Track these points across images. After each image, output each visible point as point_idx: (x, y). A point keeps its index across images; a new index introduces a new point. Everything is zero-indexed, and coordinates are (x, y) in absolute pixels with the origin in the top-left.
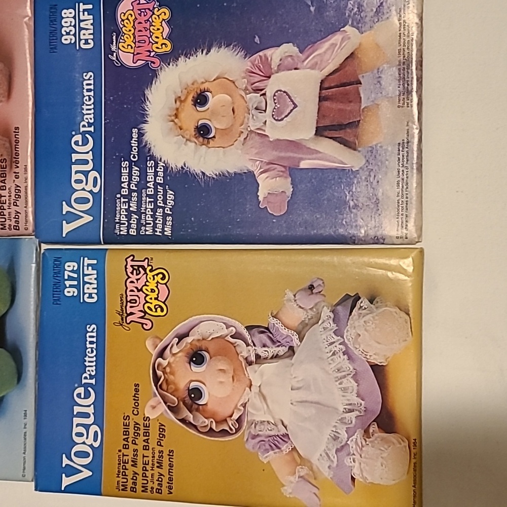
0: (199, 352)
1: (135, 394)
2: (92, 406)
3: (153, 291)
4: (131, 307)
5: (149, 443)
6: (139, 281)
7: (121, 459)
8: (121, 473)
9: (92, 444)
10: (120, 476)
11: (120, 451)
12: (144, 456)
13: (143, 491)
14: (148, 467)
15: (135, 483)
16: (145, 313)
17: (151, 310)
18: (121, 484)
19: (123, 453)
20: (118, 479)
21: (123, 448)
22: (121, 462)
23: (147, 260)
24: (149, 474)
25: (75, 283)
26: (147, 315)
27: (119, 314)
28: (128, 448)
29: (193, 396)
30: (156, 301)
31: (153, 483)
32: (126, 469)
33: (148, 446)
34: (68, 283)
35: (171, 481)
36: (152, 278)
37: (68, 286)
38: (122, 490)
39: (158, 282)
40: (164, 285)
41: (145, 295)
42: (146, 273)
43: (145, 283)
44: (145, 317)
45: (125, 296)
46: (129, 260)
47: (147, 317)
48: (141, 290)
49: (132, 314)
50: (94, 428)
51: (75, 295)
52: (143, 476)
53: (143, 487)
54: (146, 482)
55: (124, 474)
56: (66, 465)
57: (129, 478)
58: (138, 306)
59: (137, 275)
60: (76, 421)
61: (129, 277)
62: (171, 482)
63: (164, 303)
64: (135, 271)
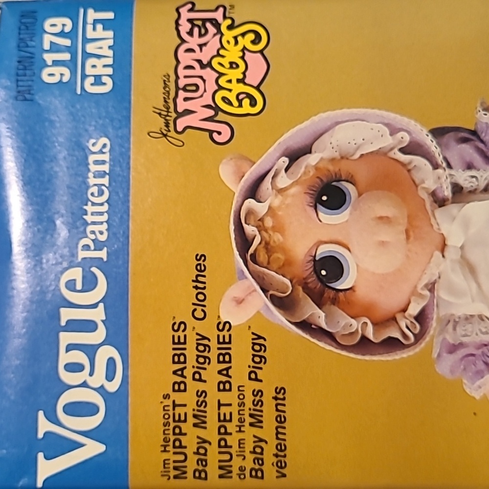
0: (334, 183)
1: (197, 276)
2: (101, 305)
3: (233, 65)
4: (186, 99)
5: (230, 377)
6: (204, 48)
7: (171, 413)
8: (171, 443)
9: (102, 387)
10: (170, 448)
11: (166, 397)
12: (220, 405)
13: (221, 476)
14: (231, 427)
15: (203, 462)
16: (217, 109)
17: (230, 103)
18: (172, 465)
19: (174, 401)
20: (165, 456)
21: (174, 390)
22: (171, 420)
23: (221, 10)
24: (233, 441)
25: (66, 56)
26: (220, 113)
27: (160, 114)
28: (185, 390)
29: (324, 273)
30: (241, 85)
31: (244, 458)
32: (181, 434)
33: (230, 383)
34: (49, 58)
35: (281, 450)
36: (232, 41)
37: (50, 63)
38: (175, 477)
39: (244, 49)
40: (259, 55)
41: (217, 75)
42: (219, 31)
43: (218, 51)
44: (216, 119)
45: (173, 78)
46: (183, 11)
47: (221, 116)
48: (209, 64)
49: (188, 112)
50: (108, 352)
51: (66, 79)
52: (220, 446)
53: (220, 468)
54: (227, 457)
55: (177, 444)
56: (46, 434)
57: (190, 452)
58: (202, 96)
59: (200, 35)
60: (66, 338)
61: (183, 41)
62: (282, 454)
63: (258, 88)
64: (196, 30)
